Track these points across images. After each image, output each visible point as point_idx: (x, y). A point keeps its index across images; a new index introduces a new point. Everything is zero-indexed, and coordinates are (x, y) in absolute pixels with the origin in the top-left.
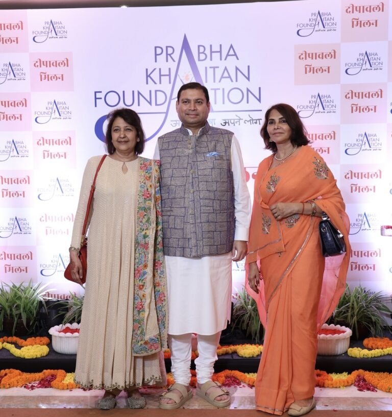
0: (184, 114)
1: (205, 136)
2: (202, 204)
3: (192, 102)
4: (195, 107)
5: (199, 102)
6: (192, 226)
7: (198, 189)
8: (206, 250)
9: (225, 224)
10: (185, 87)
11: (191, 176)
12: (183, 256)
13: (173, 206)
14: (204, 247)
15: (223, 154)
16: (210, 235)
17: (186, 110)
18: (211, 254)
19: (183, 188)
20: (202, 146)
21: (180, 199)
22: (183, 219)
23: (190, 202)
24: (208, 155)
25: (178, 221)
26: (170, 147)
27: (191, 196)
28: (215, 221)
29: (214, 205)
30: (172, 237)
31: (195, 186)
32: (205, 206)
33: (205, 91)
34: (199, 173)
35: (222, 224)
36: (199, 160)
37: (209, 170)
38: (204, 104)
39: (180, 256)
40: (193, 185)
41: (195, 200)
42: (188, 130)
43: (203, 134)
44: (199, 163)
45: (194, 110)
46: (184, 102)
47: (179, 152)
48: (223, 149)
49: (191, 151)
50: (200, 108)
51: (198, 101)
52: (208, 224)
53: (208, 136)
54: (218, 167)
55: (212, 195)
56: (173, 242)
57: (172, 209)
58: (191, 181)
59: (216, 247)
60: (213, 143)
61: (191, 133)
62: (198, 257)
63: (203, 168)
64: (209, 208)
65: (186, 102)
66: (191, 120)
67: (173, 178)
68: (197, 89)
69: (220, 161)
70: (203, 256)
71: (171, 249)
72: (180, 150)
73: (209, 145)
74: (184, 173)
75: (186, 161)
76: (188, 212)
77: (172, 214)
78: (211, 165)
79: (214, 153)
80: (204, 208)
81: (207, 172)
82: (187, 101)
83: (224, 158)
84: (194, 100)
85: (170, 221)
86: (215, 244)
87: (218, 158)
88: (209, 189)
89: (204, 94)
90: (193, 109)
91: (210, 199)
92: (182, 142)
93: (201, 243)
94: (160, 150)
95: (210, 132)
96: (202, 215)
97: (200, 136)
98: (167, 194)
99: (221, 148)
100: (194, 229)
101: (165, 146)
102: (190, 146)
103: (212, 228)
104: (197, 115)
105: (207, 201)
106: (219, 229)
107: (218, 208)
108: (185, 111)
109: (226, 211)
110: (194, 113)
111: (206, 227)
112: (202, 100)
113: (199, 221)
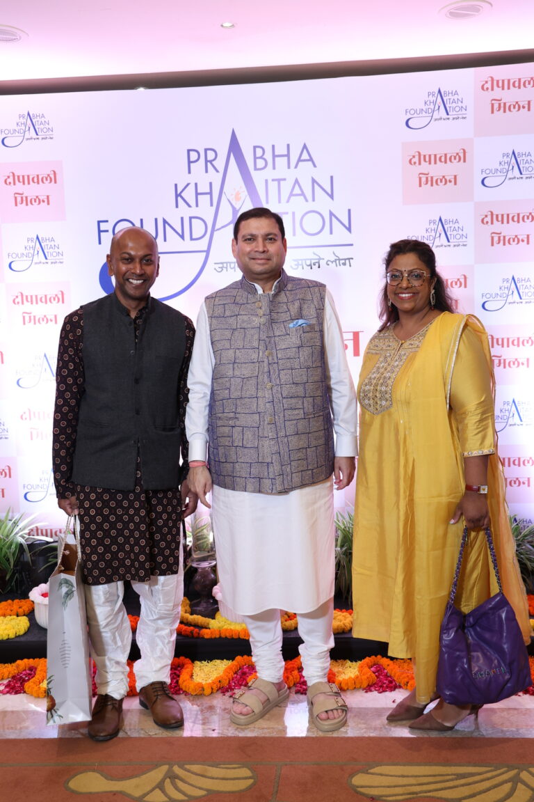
0: (247, 259)
1: (283, 294)
2: (286, 406)
3: (260, 240)
4: (264, 246)
5: (271, 239)
6: (272, 443)
7: (278, 383)
8: (297, 479)
9: (322, 433)
10: (246, 216)
11: (266, 360)
12: (260, 492)
13: (238, 410)
14: (294, 475)
15: (314, 321)
16: (300, 455)
17: (251, 251)
18: (303, 486)
19: (253, 381)
20: (280, 311)
21: (250, 400)
22: (256, 433)
23: (267, 404)
24: (291, 325)
25: (248, 435)
26: (228, 313)
27: (268, 394)
28: (308, 431)
29: (305, 405)
30: (239, 460)
31: (273, 377)
32: (291, 409)
33: (278, 220)
34: (279, 356)
35: (317, 434)
36: (277, 333)
37: (294, 349)
38: (279, 242)
39: (254, 492)
40: (269, 376)
41: (276, 400)
42: (256, 285)
43: (280, 289)
44: (277, 339)
45: (264, 252)
46: (246, 240)
47: (243, 321)
48: (313, 312)
49: (263, 320)
50: (272, 248)
51: (268, 238)
52: (297, 437)
53: (287, 292)
54: (308, 344)
55: (300, 390)
56: (242, 470)
57: (237, 415)
58: (266, 369)
59: (310, 472)
60: (297, 304)
61: (260, 291)
62: (285, 491)
63: (284, 347)
64: (297, 412)
65: (250, 239)
66: (258, 267)
67: (236, 365)
68: (266, 217)
69: (310, 334)
70: (293, 489)
71: (238, 479)
72: (245, 318)
73: (291, 307)
74: (255, 356)
75: (256, 337)
76: (264, 421)
77: (238, 423)
78: (298, 342)
79: (301, 322)
80: (289, 412)
81: (292, 353)
82: (252, 238)
83: (317, 328)
84: (262, 236)
85: (235, 436)
86: (310, 468)
87: (308, 329)
88: (296, 380)
89: (277, 226)
90: (261, 249)
91: (298, 397)
92: (248, 306)
93: (288, 470)
94: (211, 317)
95: (289, 286)
96: (287, 423)
97: (276, 295)
98: (227, 391)
99: (310, 311)
100: (276, 448)
101: (219, 311)
102: (261, 312)
103: (303, 444)
104: (269, 259)
105: (293, 401)
106: (314, 443)
107: (311, 410)
108: (249, 253)
109: (321, 414)
110: (263, 256)
111: (294, 442)
112: (275, 235)
113: (282, 434)
